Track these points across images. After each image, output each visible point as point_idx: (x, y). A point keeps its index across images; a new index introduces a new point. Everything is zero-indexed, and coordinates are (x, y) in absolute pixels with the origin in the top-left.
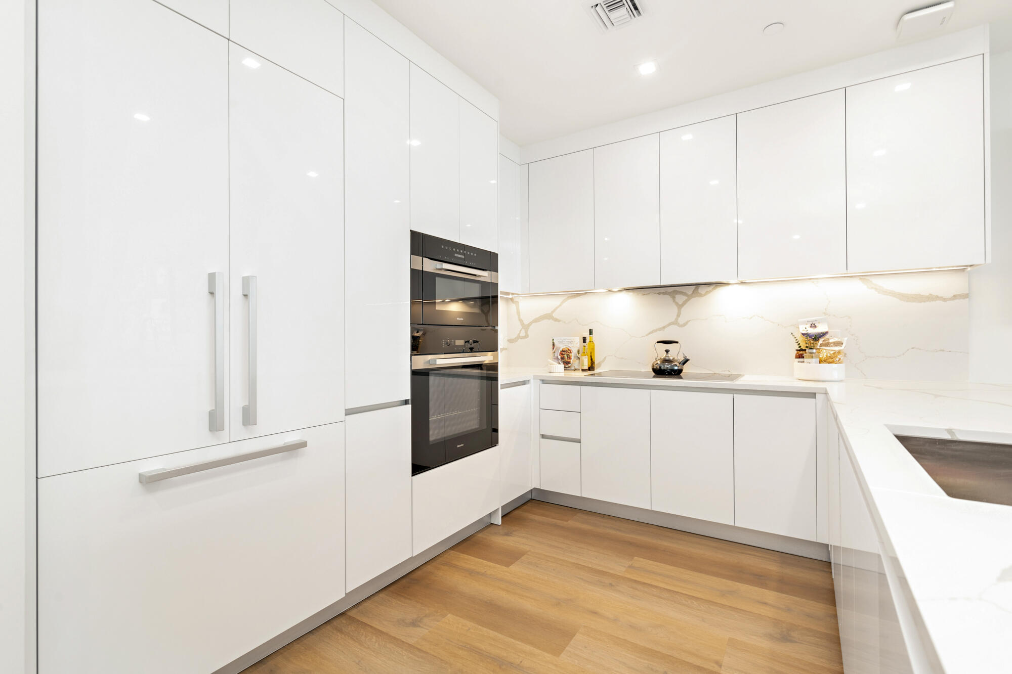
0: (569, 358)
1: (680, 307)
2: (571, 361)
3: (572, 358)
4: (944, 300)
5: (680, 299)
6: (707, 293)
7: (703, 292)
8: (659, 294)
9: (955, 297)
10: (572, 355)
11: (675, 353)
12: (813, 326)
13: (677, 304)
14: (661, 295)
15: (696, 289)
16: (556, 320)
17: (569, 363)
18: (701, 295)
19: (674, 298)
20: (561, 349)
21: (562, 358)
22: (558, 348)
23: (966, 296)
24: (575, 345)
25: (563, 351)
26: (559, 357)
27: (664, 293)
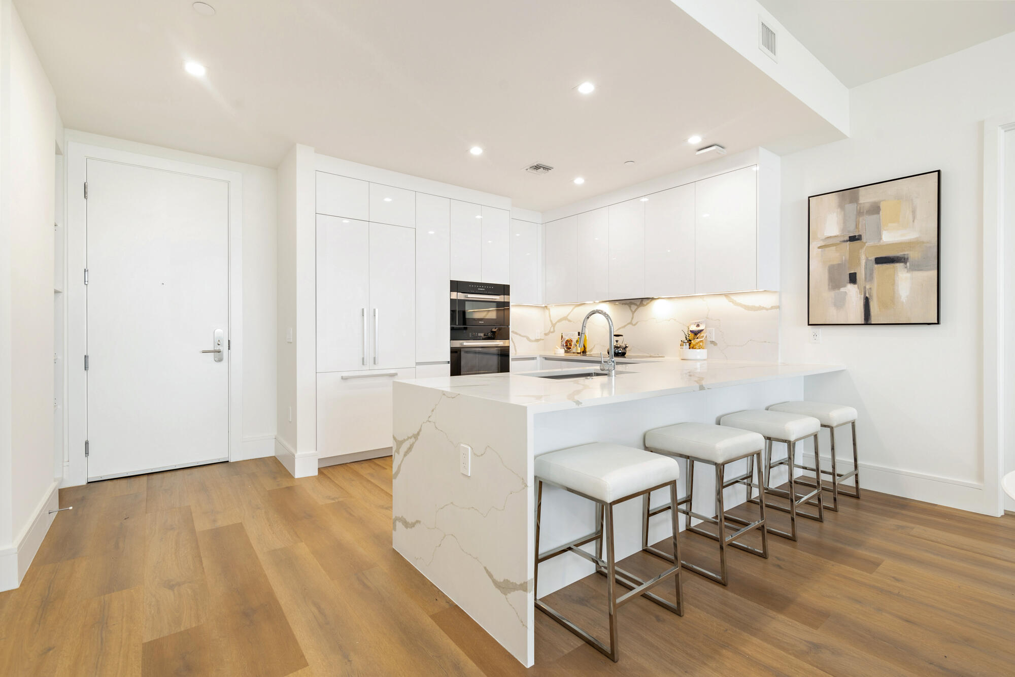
0: (571, 345)
1: (633, 313)
2: (572, 347)
3: (573, 345)
4: (767, 309)
5: (634, 307)
6: (647, 304)
7: (645, 304)
8: (623, 304)
9: (772, 308)
10: (573, 344)
11: (621, 342)
12: (698, 326)
13: (632, 311)
14: (624, 305)
15: (642, 301)
16: (570, 321)
17: (570, 348)
18: (644, 305)
19: (630, 307)
20: (566, 340)
21: (566, 346)
22: (564, 339)
23: (778, 307)
24: (575, 338)
25: (567, 341)
26: (565, 345)
27: (625, 304)
